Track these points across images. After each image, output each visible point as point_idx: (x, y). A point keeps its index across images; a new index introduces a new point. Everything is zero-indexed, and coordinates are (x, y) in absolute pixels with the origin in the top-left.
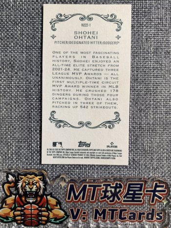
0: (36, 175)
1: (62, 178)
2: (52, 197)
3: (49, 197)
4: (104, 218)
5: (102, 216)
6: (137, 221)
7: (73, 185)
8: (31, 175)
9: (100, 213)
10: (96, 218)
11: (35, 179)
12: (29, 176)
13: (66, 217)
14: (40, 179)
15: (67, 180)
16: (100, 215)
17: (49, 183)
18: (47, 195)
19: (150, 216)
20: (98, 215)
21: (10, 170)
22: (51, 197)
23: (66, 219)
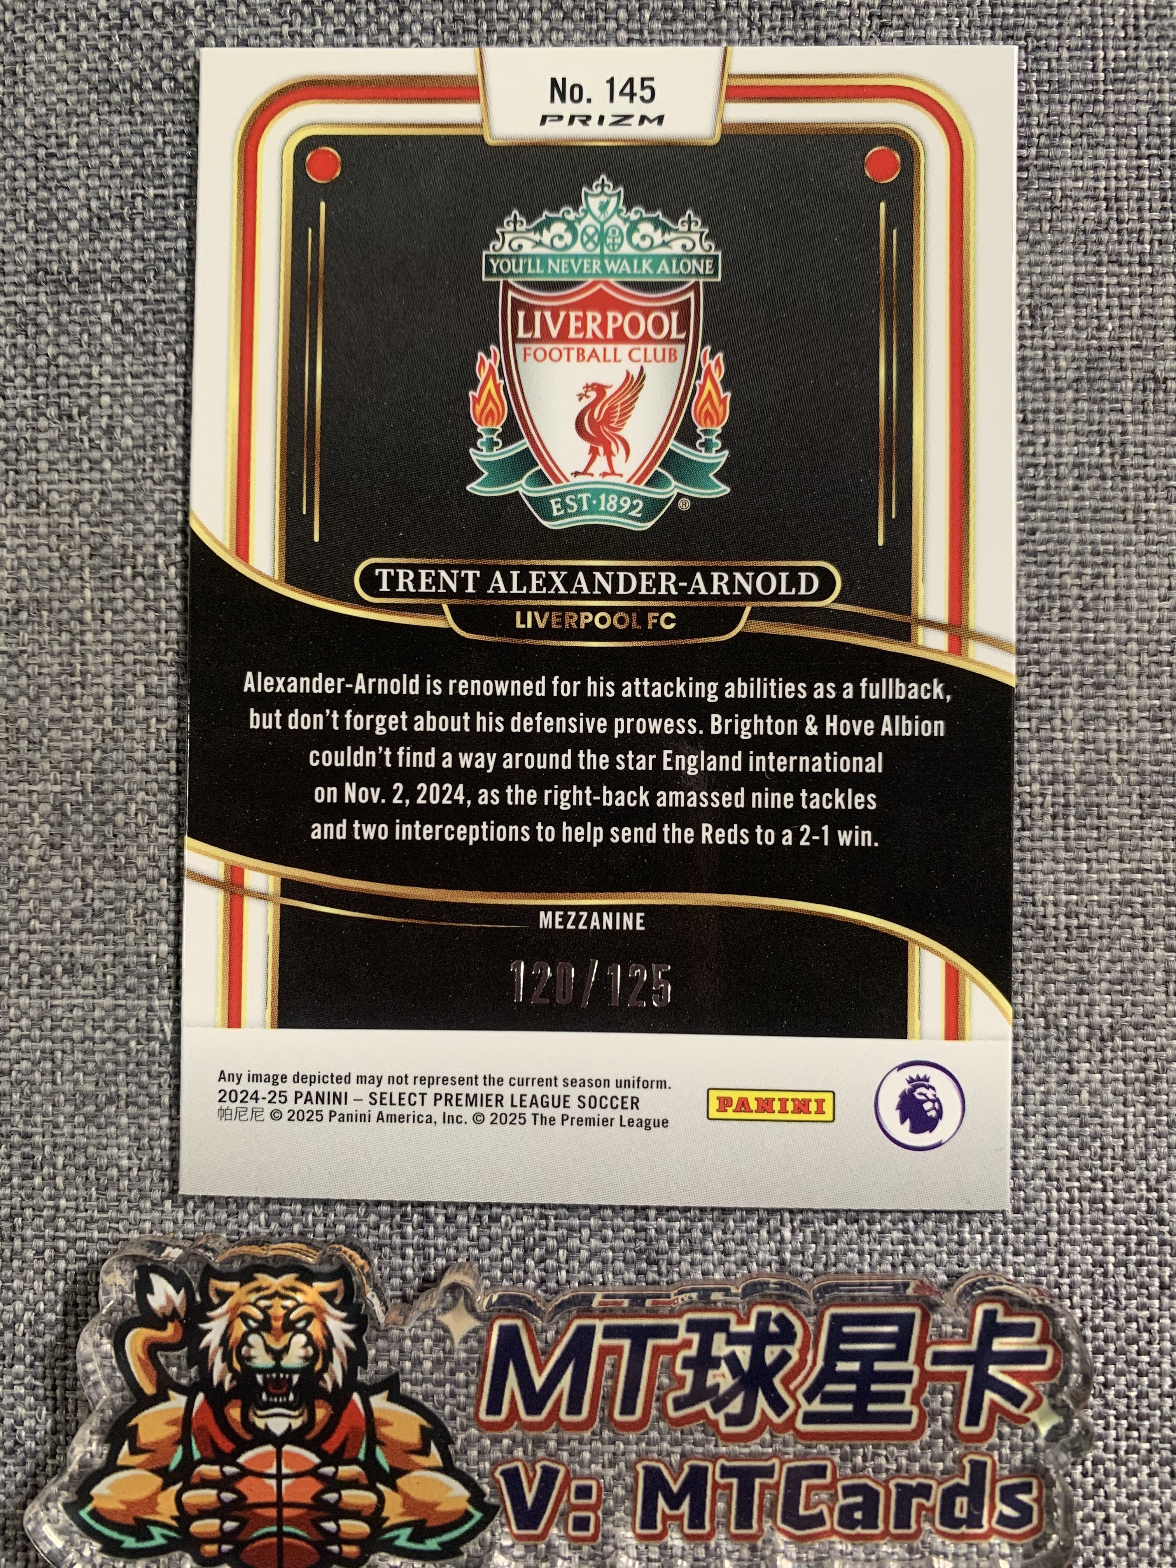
0: (307, 1276)
1: (454, 1288)
2: (396, 1397)
3: (379, 1402)
4: (696, 1520)
5: (685, 1507)
6: (886, 1533)
7: (515, 1329)
8: (276, 1274)
9: (675, 1488)
10: (648, 1521)
11: (300, 1297)
12: (264, 1279)
13: (478, 1515)
14: (329, 1296)
15: (482, 1302)
16: (674, 1501)
17: (381, 1317)
18: (367, 1392)
19: (962, 1502)
20: (661, 1503)
21: (159, 1247)
22: (390, 1399)
23: (481, 1526)
